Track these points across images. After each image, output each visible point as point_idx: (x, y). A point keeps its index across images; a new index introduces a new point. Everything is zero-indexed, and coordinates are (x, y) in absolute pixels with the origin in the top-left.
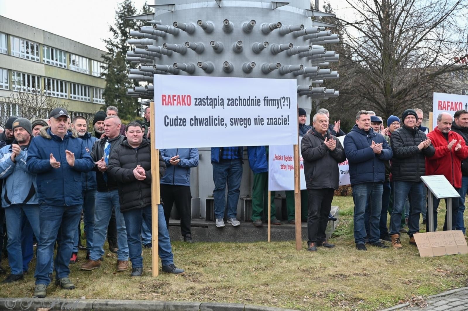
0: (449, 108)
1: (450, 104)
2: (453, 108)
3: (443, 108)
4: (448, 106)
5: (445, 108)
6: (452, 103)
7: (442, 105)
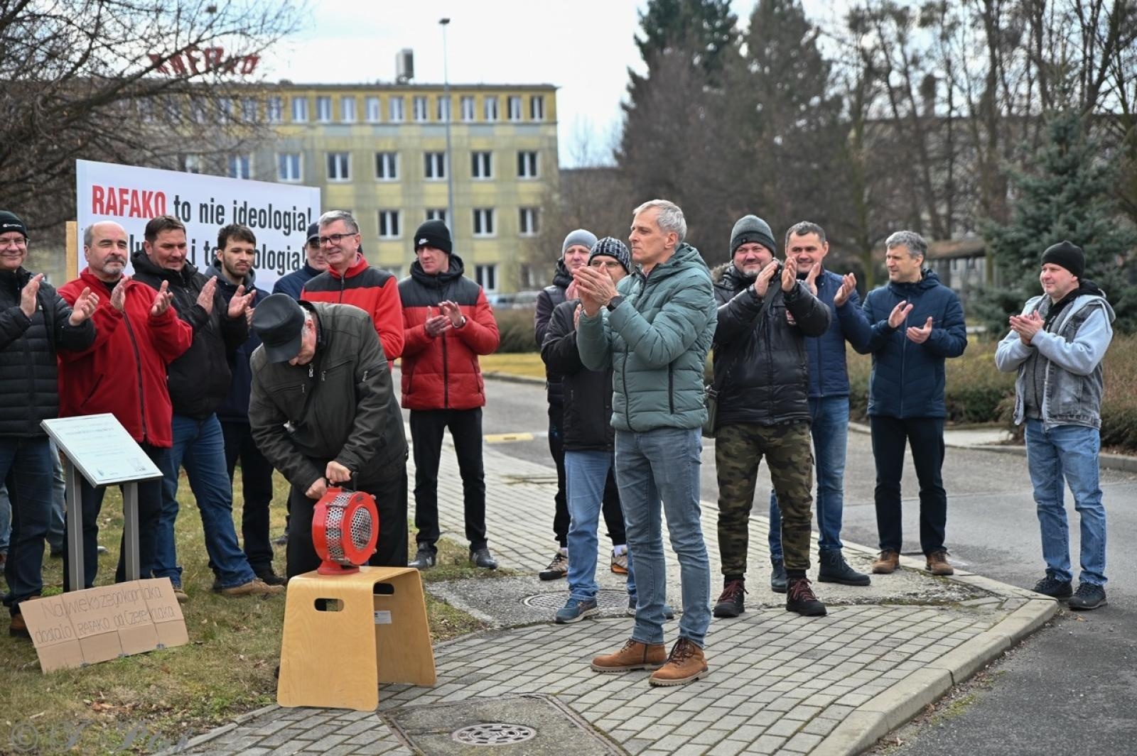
0: (127, 208)
1: (128, 197)
2: (138, 210)
3: (109, 207)
4: (124, 202)
5: (114, 208)
6: (135, 193)
7: (105, 201)
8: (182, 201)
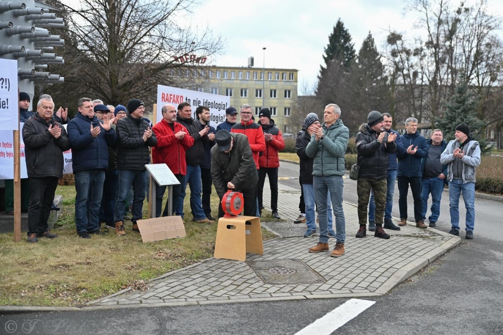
0: (172, 100)
1: (172, 97)
2: (175, 101)
3: (166, 100)
4: (171, 98)
5: (168, 100)
6: (174, 96)
7: (165, 98)
8: (188, 99)
